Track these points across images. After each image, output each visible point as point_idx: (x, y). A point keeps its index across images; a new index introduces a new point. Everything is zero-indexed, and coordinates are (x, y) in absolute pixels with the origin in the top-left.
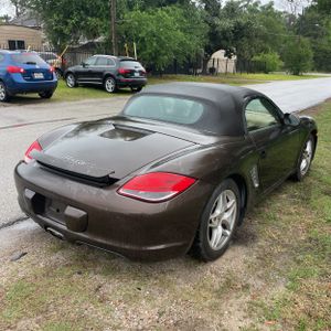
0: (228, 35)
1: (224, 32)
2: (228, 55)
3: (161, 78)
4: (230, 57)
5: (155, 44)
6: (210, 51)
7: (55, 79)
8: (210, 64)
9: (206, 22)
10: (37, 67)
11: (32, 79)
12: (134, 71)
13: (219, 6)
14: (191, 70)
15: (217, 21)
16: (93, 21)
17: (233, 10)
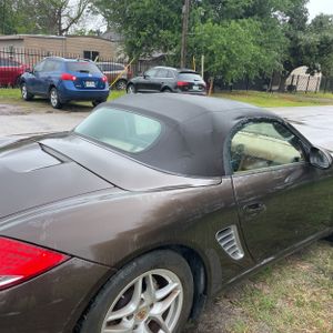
0: (312, 50)
1: (307, 47)
2: (311, 72)
3: (231, 93)
4: (312, 74)
5: (224, 57)
6: (289, 67)
7: (107, 89)
8: (288, 81)
9: (287, 36)
10: (90, 75)
11: (83, 87)
12: (192, 84)
13: (306, 20)
14: (266, 87)
15: (300, 35)
16: (165, 34)
17: (321, 24)
